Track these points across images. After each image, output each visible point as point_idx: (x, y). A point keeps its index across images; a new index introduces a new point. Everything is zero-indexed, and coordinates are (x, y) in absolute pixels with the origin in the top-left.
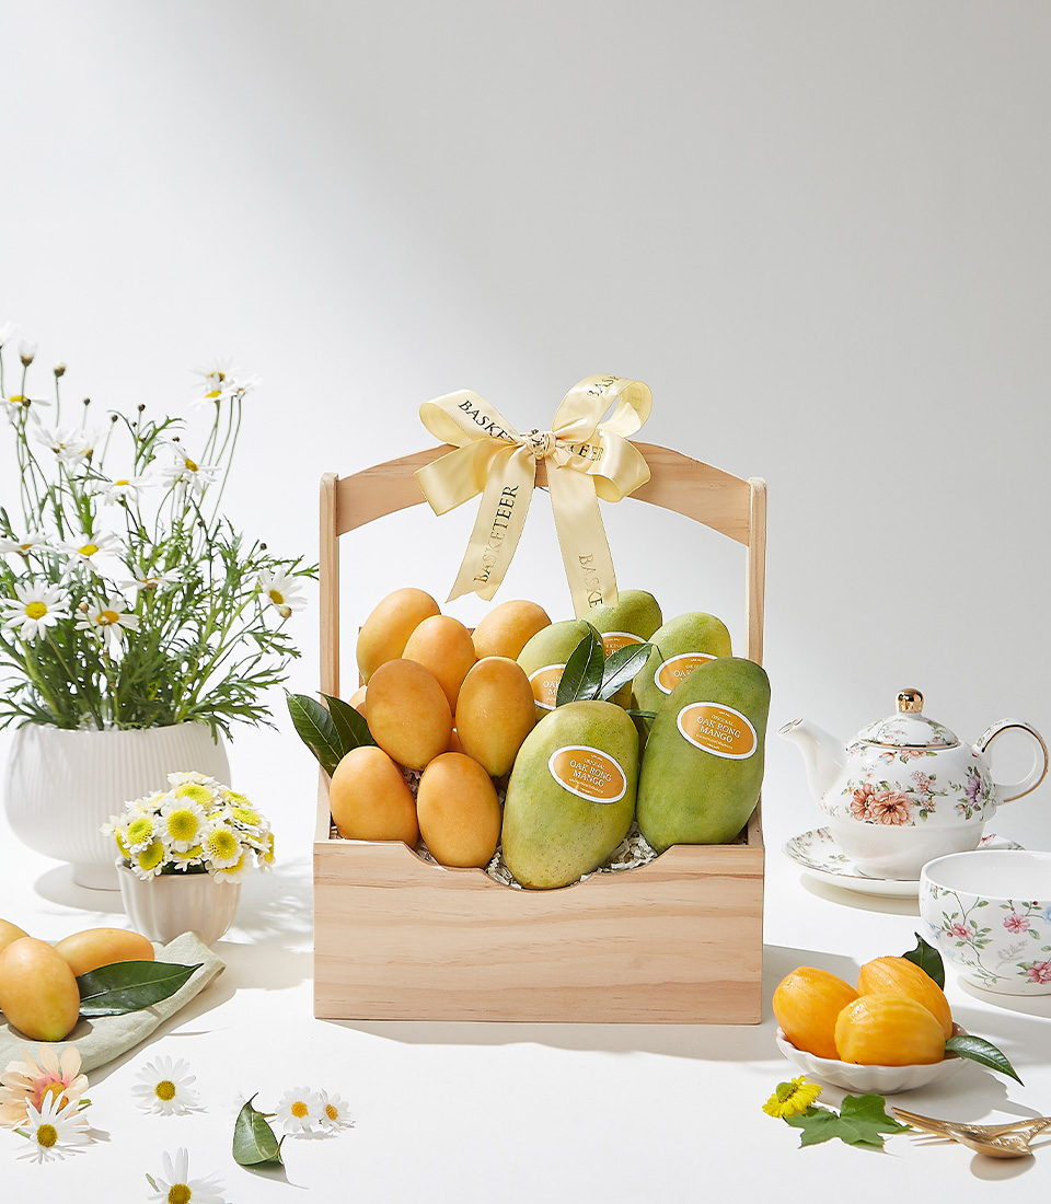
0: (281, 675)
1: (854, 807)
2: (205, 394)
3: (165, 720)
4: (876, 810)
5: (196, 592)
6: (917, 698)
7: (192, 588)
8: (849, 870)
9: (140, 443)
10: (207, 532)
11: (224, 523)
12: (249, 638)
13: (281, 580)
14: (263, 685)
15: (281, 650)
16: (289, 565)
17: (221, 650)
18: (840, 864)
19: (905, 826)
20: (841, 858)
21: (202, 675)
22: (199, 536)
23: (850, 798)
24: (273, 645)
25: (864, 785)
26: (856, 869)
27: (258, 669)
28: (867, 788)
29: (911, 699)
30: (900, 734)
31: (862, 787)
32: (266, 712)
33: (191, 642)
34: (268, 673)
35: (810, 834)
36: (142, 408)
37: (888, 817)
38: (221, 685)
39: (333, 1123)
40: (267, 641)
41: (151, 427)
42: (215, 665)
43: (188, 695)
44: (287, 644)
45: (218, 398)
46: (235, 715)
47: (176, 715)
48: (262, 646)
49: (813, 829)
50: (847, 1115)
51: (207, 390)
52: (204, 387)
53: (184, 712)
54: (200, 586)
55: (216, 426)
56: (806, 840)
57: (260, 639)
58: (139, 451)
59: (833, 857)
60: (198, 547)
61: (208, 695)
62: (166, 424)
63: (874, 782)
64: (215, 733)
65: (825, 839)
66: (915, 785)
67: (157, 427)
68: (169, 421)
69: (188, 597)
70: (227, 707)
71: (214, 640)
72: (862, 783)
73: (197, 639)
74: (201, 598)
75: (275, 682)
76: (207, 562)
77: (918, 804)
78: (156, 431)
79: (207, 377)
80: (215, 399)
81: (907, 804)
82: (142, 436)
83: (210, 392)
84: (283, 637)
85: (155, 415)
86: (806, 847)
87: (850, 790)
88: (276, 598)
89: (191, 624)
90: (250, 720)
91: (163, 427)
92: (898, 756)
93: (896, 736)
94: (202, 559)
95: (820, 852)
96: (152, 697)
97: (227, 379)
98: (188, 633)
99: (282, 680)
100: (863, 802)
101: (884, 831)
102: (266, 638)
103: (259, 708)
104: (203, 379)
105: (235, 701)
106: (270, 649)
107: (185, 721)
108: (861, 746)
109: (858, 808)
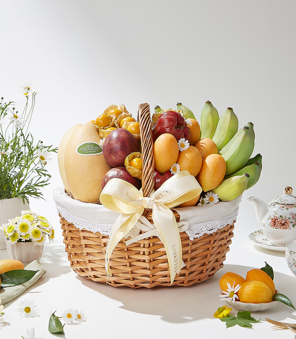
0: (47, 183)
1: (271, 224)
2: (23, 94)
3: (9, 197)
4: (278, 225)
5: (21, 156)
6: (290, 189)
7: (19, 155)
8: (269, 243)
9: (2, 110)
10: (24, 137)
11: (30, 134)
12: (35, 171)
13: (44, 153)
14: (42, 186)
15: (45, 175)
16: (48, 148)
17: (27, 174)
18: (266, 242)
19: (287, 230)
20: (266, 240)
21: (20, 183)
22: (22, 139)
23: (270, 221)
25: (275, 217)
26: (271, 243)
27: (40, 180)
28: (276, 218)
29: (289, 190)
30: (286, 201)
31: (274, 217)
32: (41, 194)
33: (18, 172)
34: (43, 182)
35: (256, 232)
36: (2, 98)
37: (282, 227)
38: (26, 186)
39: (80, 320)
40: (40, 172)
41: (5, 105)
42: (25, 179)
43: (17, 189)
44: (47, 173)
45: (27, 95)
46: (32, 195)
47: (12, 195)
48: (38, 173)
49: (257, 230)
50: (239, 317)
51: (24, 93)
52: (23, 92)
53: (14, 194)
54: (22, 154)
55: (27, 104)
56: (255, 234)
57: (38, 172)
58: (2, 111)
59: (263, 239)
60: (21, 142)
61: (23, 189)
62: (10, 104)
63: (278, 216)
64: (24, 201)
65: (260, 234)
66: (291, 217)
67: (7, 104)
68: (10, 103)
69: (18, 158)
70: (29, 193)
71: (25, 172)
73: (20, 171)
74: (22, 158)
75: (46, 185)
76: (24, 147)
77: (292, 223)
78: (6, 106)
79: (24, 88)
80: (26, 96)
81: (288, 223)
82: (3, 107)
83: (25, 93)
84: (45, 171)
85: (6, 101)
86: (255, 236)
87: (270, 218)
88: (42, 158)
89: (18, 166)
90: (37, 197)
91: (9, 104)
92: (285, 207)
93: (284, 202)
94: (22, 146)
95: (259, 238)
96: (4, 189)
97: (30, 89)
98: (17, 170)
99: (48, 184)
100: (274, 222)
101: (281, 231)
102: (40, 171)
103: (39, 193)
104: (23, 89)
105: (32, 191)
106: (41, 174)
107: (15, 197)
108: (273, 204)
109: (273, 224)
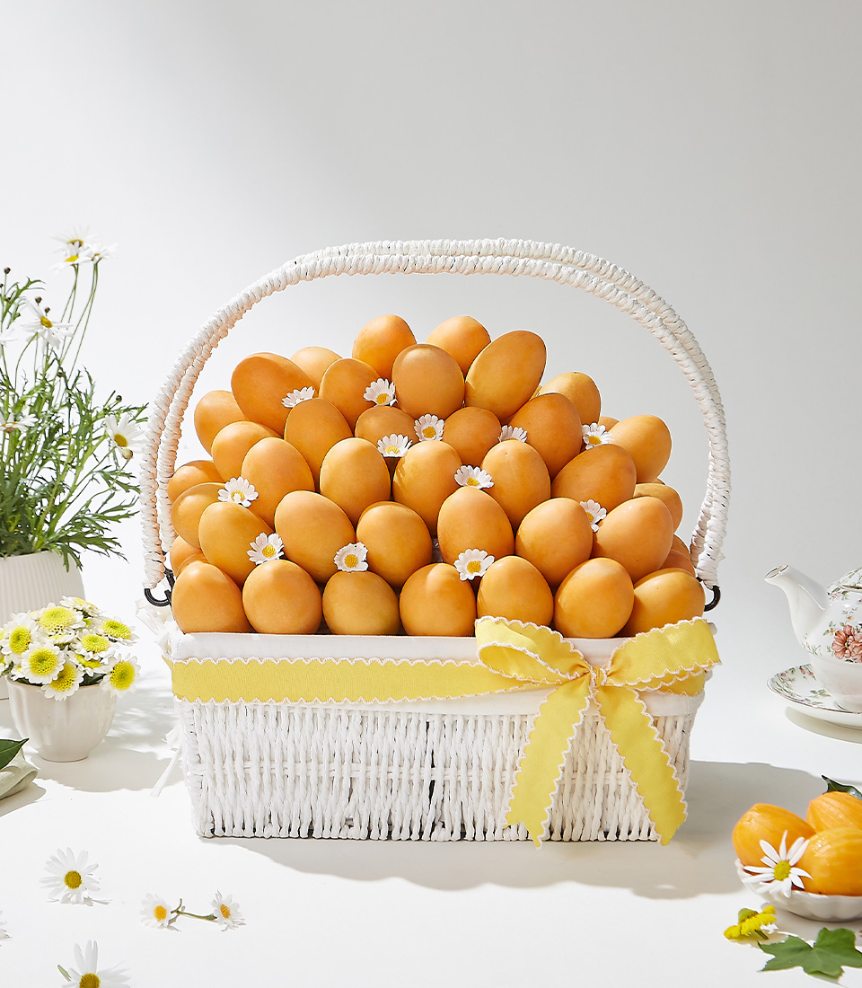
0: (132, 510)
1: (834, 647)
2: (65, 258)
3: (25, 549)
4: (856, 650)
5: (57, 435)
7: (53, 432)
8: (827, 706)
9: (5, 302)
10: (66, 381)
11: (83, 373)
12: (98, 476)
13: (125, 425)
14: (116, 519)
15: (127, 487)
16: (135, 412)
17: (75, 486)
18: (820, 699)
20: (822, 693)
21: (57, 510)
22: (60, 386)
23: (831, 638)
24: (118, 482)
25: (845, 626)
26: (836, 703)
27: (112, 504)
28: (848, 630)
31: (842, 628)
32: (116, 543)
33: (50, 480)
34: (120, 508)
35: (793, 670)
36: (7, 271)
38: (74, 519)
40: (112, 479)
41: (15, 288)
42: (70, 501)
43: (46, 527)
44: (133, 482)
45: (75, 262)
46: (88, 546)
47: (34, 544)
48: (109, 484)
49: (797, 665)
51: (66, 255)
52: (64, 253)
53: (40, 542)
54: (60, 430)
55: (75, 288)
56: (789, 676)
57: (107, 478)
58: (5, 308)
59: (815, 692)
60: (59, 396)
61: (63, 527)
62: (28, 285)
63: (855, 624)
64: (66, 562)
65: (806, 675)
67: (20, 288)
68: (30, 283)
69: (50, 439)
70: (80, 539)
71: (69, 479)
72: (843, 625)
73: (55, 476)
74: (61, 441)
75: (127, 516)
76: (67, 409)
78: (19, 292)
79: (68, 243)
80: (71, 263)
82: (8, 296)
83: (69, 256)
84: (129, 475)
85: (18, 277)
86: (788, 682)
87: (832, 631)
88: (121, 441)
89: (50, 464)
90: (103, 550)
91: (25, 288)
94: (62, 406)
95: (802, 687)
96: (12, 529)
97: (85, 245)
98: (48, 474)
99: (133, 515)
100: (844, 641)
102: (114, 477)
103: (110, 540)
104: (64, 245)
105: (89, 532)
106: (116, 485)
107: (43, 550)
108: (842, 590)
109: (839, 647)
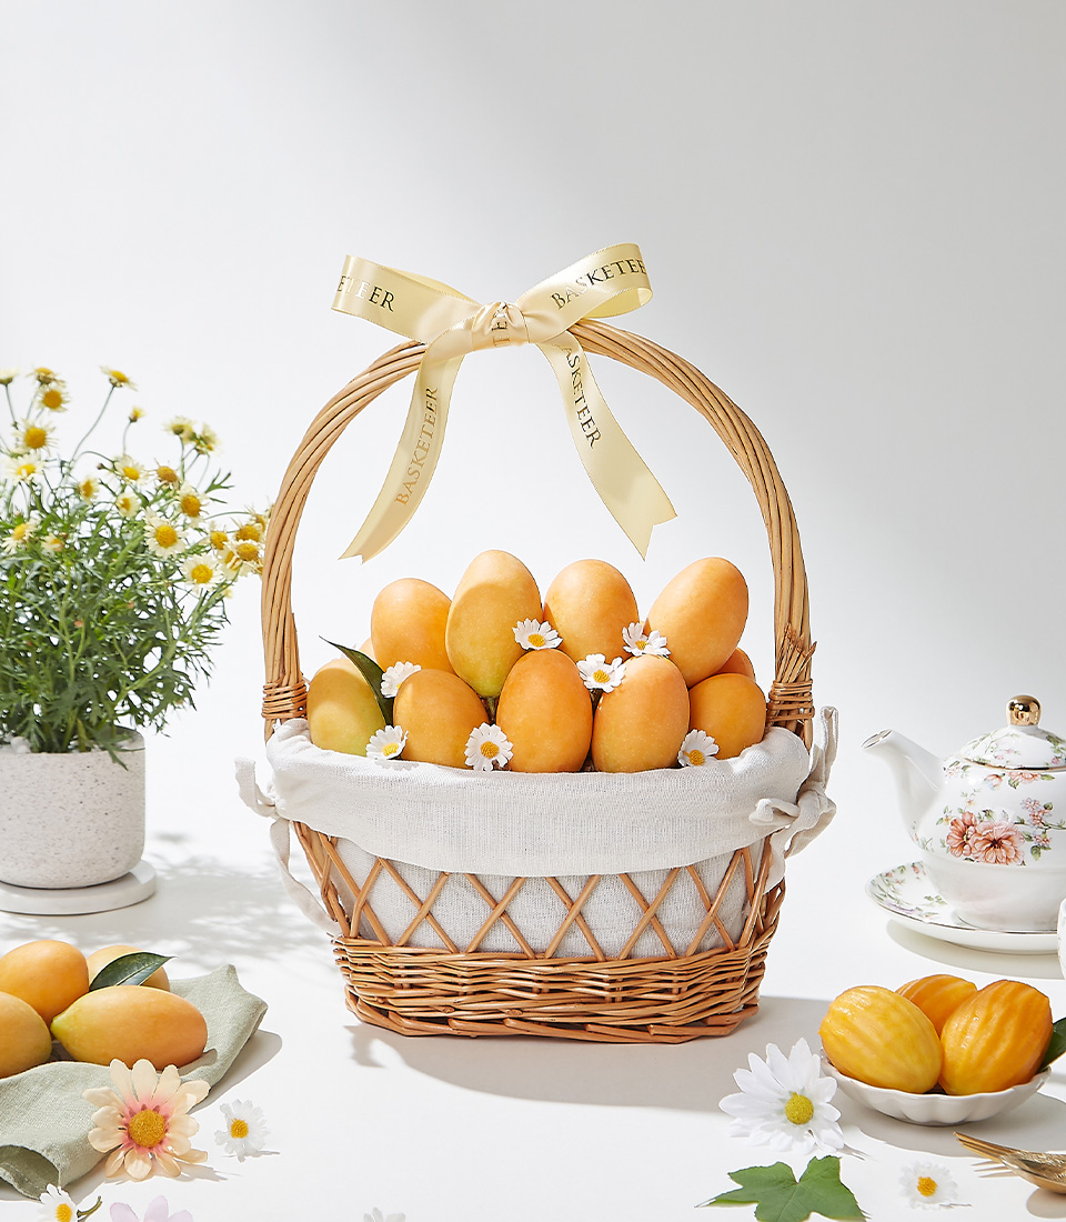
1: (951, 840)
4: (978, 846)
6: (1033, 707)
18: (937, 908)
19: (1012, 865)
23: (946, 829)
25: (964, 814)
26: (955, 914)
28: (967, 818)
29: (1026, 709)
30: (1012, 754)
31: (960, 816)
35: (902, 869)
37: (992, 854)
49: (907, 862)
56: (898, 876)
59: (929, 898)
63: (976, 810)
65: (920, 875)
66: (1026, 816)
72: (961, 811)
77: (1030, 838)
81: (1015, 839)
86: (897, 885)
87: (947, 820)
92: (1006, 779)
93: (1007, 757)
100: (962, 834)
101: (986, 871)
108: (961, 765)
109: (955, 841)
